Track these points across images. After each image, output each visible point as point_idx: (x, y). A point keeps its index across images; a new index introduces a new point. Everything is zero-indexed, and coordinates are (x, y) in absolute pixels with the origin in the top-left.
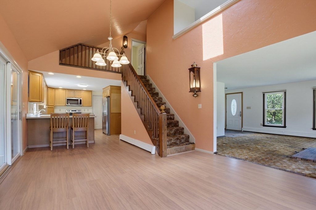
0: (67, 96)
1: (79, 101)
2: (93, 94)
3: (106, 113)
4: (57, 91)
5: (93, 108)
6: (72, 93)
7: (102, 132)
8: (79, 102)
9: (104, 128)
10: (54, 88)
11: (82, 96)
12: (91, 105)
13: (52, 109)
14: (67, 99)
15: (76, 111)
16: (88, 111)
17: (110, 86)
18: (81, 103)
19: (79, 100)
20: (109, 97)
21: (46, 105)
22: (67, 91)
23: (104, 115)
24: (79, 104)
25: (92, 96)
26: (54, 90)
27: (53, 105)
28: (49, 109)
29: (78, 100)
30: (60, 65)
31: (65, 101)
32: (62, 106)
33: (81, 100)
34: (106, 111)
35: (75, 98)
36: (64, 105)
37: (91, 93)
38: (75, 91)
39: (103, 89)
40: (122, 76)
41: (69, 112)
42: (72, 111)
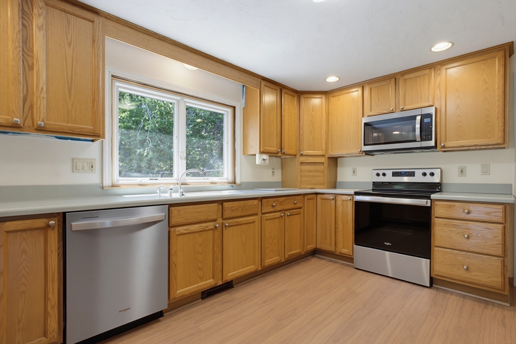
0: (367, 112)
1: (418, 126)
4: (334, 101)
8: (418, 130)
10: (324, 92)
11: (441, 93)
13: (321, 168)
14: (366, 125)
15: (412, 174)
18: (426, 136)
19: (418, 119)
24: (418, 139)
26: (324, 98)
27: (319, 153)
28: (305, 168)
29: (413, 118)
33: (426, 117)
35: (403, 110)
37: (497, 60)
41: (381, 179)
42: (395, 174)
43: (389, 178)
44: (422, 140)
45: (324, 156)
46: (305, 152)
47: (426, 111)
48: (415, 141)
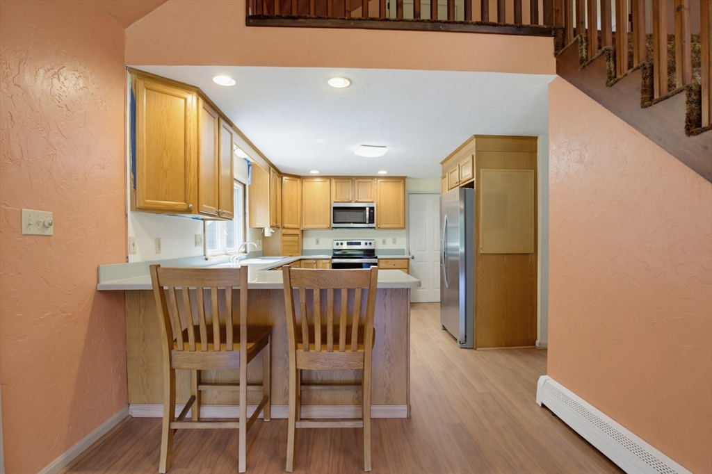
0: (334, 199)
1: (368, 213)
2: (411, 186)
3: (457, 249)
4: (308, 185)
5: (408, 235)
6: (348, 187)
7: (441, 327)
8: (367, 216)
9: (447, 301)
10: (299, 177)
11: (378, 196)
12: (403, 225)
13: (296, 238)
14: (335, 208)
15: (359, 244)
16: (394, 242)
17: (476, 136)
18: (372, 220)
19: (367, 209)
20: (471, 185)
21: (271, 227)
22: (333, 181)
23: (451, 258)
24: (367, 222)
25: (406, 194)
26: (299, 181)
27: (296, 226)
28: (286, 238)
29: (364, 208)
30: (248, 24)
31: (329, 214)
32: (322, 229)
33: (372, 209)
34: (457, 244)
35: (357, 202)
36: (325, 226)
37: (401, 184)
38: (357, 181)
39: (442, 163)
40: (559, 46)
41: (340, 247)
42: (349, 244)
43: (345, 246)
44: (369, 223)
45: (298, 229)
46: (286, 225)
47: (371, 205)
48: (365, 223)
